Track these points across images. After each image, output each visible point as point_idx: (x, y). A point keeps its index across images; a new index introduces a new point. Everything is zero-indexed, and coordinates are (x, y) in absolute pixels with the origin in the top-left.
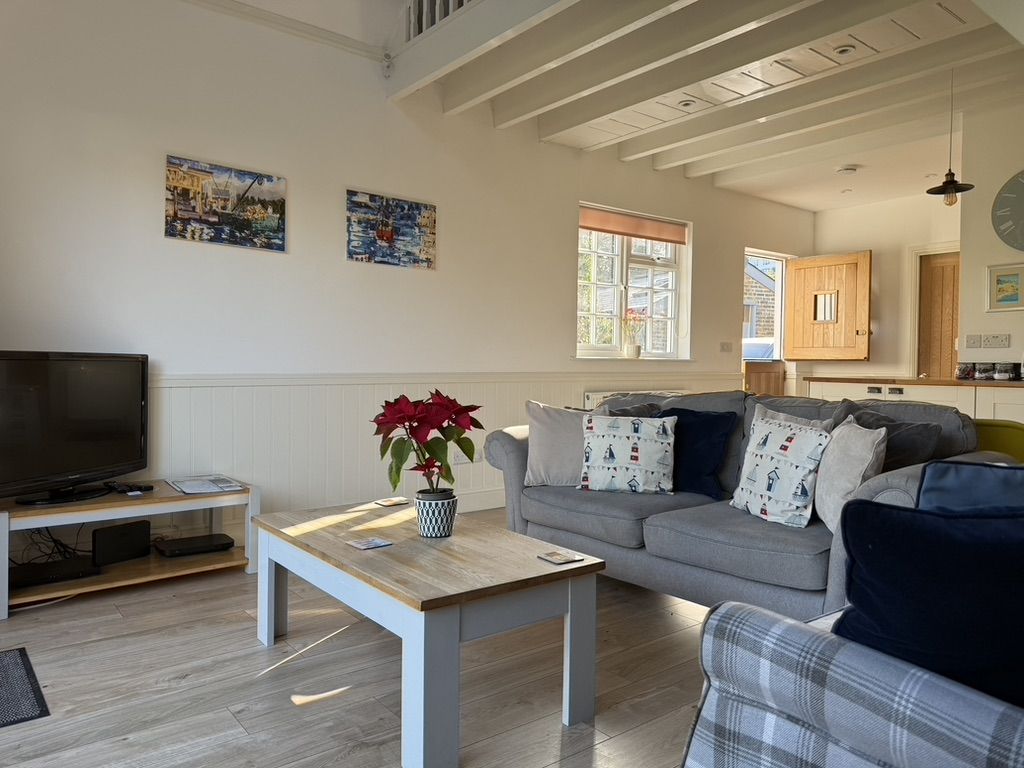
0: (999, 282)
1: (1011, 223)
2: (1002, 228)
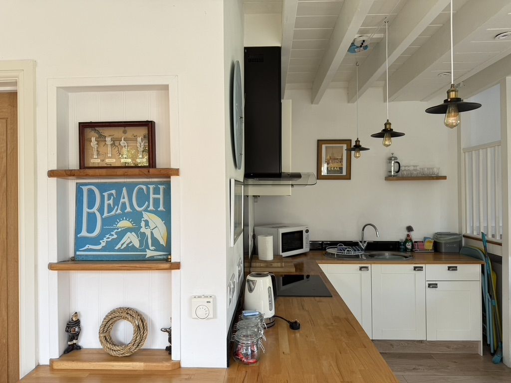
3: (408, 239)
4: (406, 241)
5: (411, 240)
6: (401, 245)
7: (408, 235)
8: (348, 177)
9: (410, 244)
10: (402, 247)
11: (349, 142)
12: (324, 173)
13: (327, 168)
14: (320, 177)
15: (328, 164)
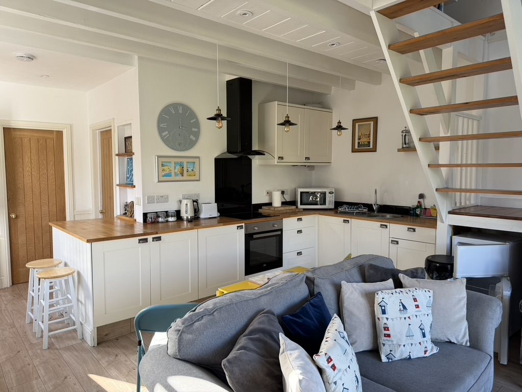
0: (163, 165)
1: (167, 132)
2: (163, 134)
3: (419, 206)
4: (417, 207)
5: (421, 206)
6: (411, 210)
7: (419, 202)
8: (374, 150)
9: (420, 210)
10: (412, 212)
11: (375, 120)
12: (356, 147)
13: (359, 143)
14: (354, 151)
15: (359, 139)
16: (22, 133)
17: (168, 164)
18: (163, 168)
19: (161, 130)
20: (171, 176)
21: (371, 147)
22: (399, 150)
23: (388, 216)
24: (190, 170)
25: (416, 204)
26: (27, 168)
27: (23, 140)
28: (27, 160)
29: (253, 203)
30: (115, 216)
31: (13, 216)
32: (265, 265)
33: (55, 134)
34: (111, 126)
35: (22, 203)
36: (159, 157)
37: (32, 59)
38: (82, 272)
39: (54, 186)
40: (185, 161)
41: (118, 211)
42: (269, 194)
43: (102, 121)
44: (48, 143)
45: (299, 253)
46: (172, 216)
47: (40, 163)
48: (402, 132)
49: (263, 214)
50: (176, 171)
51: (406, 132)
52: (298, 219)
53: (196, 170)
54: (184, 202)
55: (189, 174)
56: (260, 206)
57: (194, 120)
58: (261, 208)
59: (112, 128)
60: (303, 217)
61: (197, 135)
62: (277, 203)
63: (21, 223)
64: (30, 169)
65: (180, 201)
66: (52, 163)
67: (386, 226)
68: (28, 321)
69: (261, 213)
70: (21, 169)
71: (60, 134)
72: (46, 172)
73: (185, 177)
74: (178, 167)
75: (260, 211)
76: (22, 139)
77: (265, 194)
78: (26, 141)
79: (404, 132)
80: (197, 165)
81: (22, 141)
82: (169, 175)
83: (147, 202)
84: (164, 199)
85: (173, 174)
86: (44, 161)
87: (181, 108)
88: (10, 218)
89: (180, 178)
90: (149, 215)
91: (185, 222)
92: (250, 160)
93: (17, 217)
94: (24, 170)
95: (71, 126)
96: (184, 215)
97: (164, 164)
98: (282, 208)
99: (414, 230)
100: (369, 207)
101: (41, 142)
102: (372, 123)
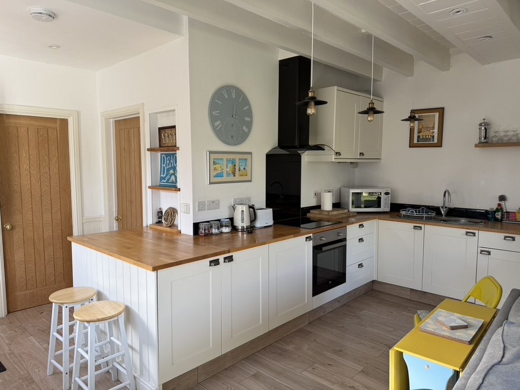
0: (214, 163)
1: (219, 122)
2: (216, 124)
3: (500, 209)
4: (497, 210)
5: (502, 209)
6: (489, 214)
7: (499, 205)
8: (439, 144)
9: (500, 213)
10: (490, 216)
11: (441, 111)
12: (415, 141)
13: (419, 137)
14: (412, 145)
15: (419, 132)
16: (17, 121)
17: (220, 162)
18: (215, 166)
19: (213, 119)
20: (223, 176)
21: (436, 141)
22: (476, 146)
23: (463, 220)
24: (242, 168)
25: (495, 207)
26: (25, 166)
27: (19, 130)
28: (24, 155)
29: (302, 206)
30: (144, 225)
31: (8, 227)
32: (330, 282)
33: (58, 122)
34: (139, 113)
35: (19, 210)
36: (211, 152)
37: (53, 18)
38: (134, 308)
39: (58, 187)
40: (237, 157)
41: (149, 219)
42: (318, 196)
43: (123, 107)
44: (50, 134)
45: (360, 265)
46: (226, 226)
47: (41, 159)
48: (480, 125)
49: (311, 219)
50: (228, 170)
51: (485, 125)
52: (360, 225)
53: (248, 169)
54: (239, 208)
55: (241, 173)
56: (308, 209)
57: (247, 107)
58: (309, 212)
59: (141, 116)
60: (364, 223)
61: (249, 125)
62: (327, 206)
63: (17, 236)
64: (28, 167)
65: (234, 208)
66: (55, 159)
67: (474, 234)
68: (49, 371)
69: (309, 218)
70: (16, 167)
71: (64, 122)
72: (47, 170)
73: (237, 178)
74: (230, 165)
75: (308, 215)
76: (17, 128)
77: (313, 195)
78: (22, 131)
79: (483, 124)
80: (249, 162)
81: (17, 131)
82: (220, 175)
83: (197, 210)
84: (215, 204)
85: (225, 174)
86: (46, 157)
87: (234, 91)
88: (3, 229)
89: (231, 178)
90: (201, 226)
91: (240, 234)
92: (299, 157)
93: (12, 228)
94: (21, 168)
95: (78, 113)
96: (239, 224)
97: (216, 161)
98: (335, 213)
99: (514, 239)
100: (437, 210)
101: (41, 133)
102: (437, 115)
